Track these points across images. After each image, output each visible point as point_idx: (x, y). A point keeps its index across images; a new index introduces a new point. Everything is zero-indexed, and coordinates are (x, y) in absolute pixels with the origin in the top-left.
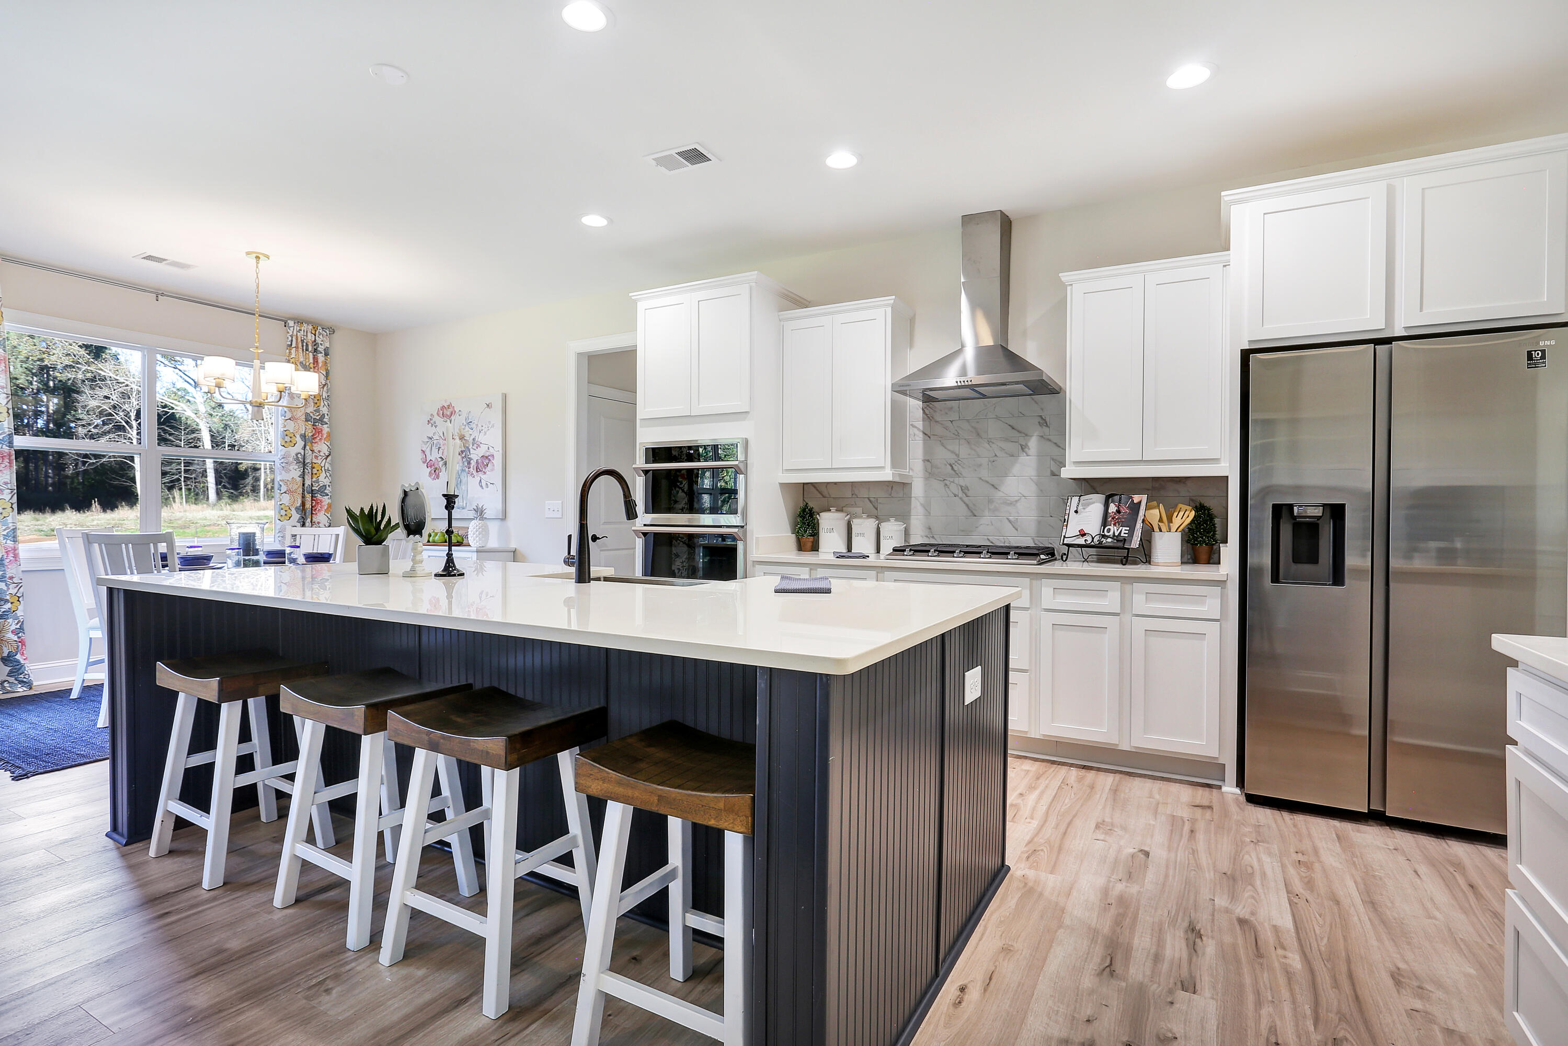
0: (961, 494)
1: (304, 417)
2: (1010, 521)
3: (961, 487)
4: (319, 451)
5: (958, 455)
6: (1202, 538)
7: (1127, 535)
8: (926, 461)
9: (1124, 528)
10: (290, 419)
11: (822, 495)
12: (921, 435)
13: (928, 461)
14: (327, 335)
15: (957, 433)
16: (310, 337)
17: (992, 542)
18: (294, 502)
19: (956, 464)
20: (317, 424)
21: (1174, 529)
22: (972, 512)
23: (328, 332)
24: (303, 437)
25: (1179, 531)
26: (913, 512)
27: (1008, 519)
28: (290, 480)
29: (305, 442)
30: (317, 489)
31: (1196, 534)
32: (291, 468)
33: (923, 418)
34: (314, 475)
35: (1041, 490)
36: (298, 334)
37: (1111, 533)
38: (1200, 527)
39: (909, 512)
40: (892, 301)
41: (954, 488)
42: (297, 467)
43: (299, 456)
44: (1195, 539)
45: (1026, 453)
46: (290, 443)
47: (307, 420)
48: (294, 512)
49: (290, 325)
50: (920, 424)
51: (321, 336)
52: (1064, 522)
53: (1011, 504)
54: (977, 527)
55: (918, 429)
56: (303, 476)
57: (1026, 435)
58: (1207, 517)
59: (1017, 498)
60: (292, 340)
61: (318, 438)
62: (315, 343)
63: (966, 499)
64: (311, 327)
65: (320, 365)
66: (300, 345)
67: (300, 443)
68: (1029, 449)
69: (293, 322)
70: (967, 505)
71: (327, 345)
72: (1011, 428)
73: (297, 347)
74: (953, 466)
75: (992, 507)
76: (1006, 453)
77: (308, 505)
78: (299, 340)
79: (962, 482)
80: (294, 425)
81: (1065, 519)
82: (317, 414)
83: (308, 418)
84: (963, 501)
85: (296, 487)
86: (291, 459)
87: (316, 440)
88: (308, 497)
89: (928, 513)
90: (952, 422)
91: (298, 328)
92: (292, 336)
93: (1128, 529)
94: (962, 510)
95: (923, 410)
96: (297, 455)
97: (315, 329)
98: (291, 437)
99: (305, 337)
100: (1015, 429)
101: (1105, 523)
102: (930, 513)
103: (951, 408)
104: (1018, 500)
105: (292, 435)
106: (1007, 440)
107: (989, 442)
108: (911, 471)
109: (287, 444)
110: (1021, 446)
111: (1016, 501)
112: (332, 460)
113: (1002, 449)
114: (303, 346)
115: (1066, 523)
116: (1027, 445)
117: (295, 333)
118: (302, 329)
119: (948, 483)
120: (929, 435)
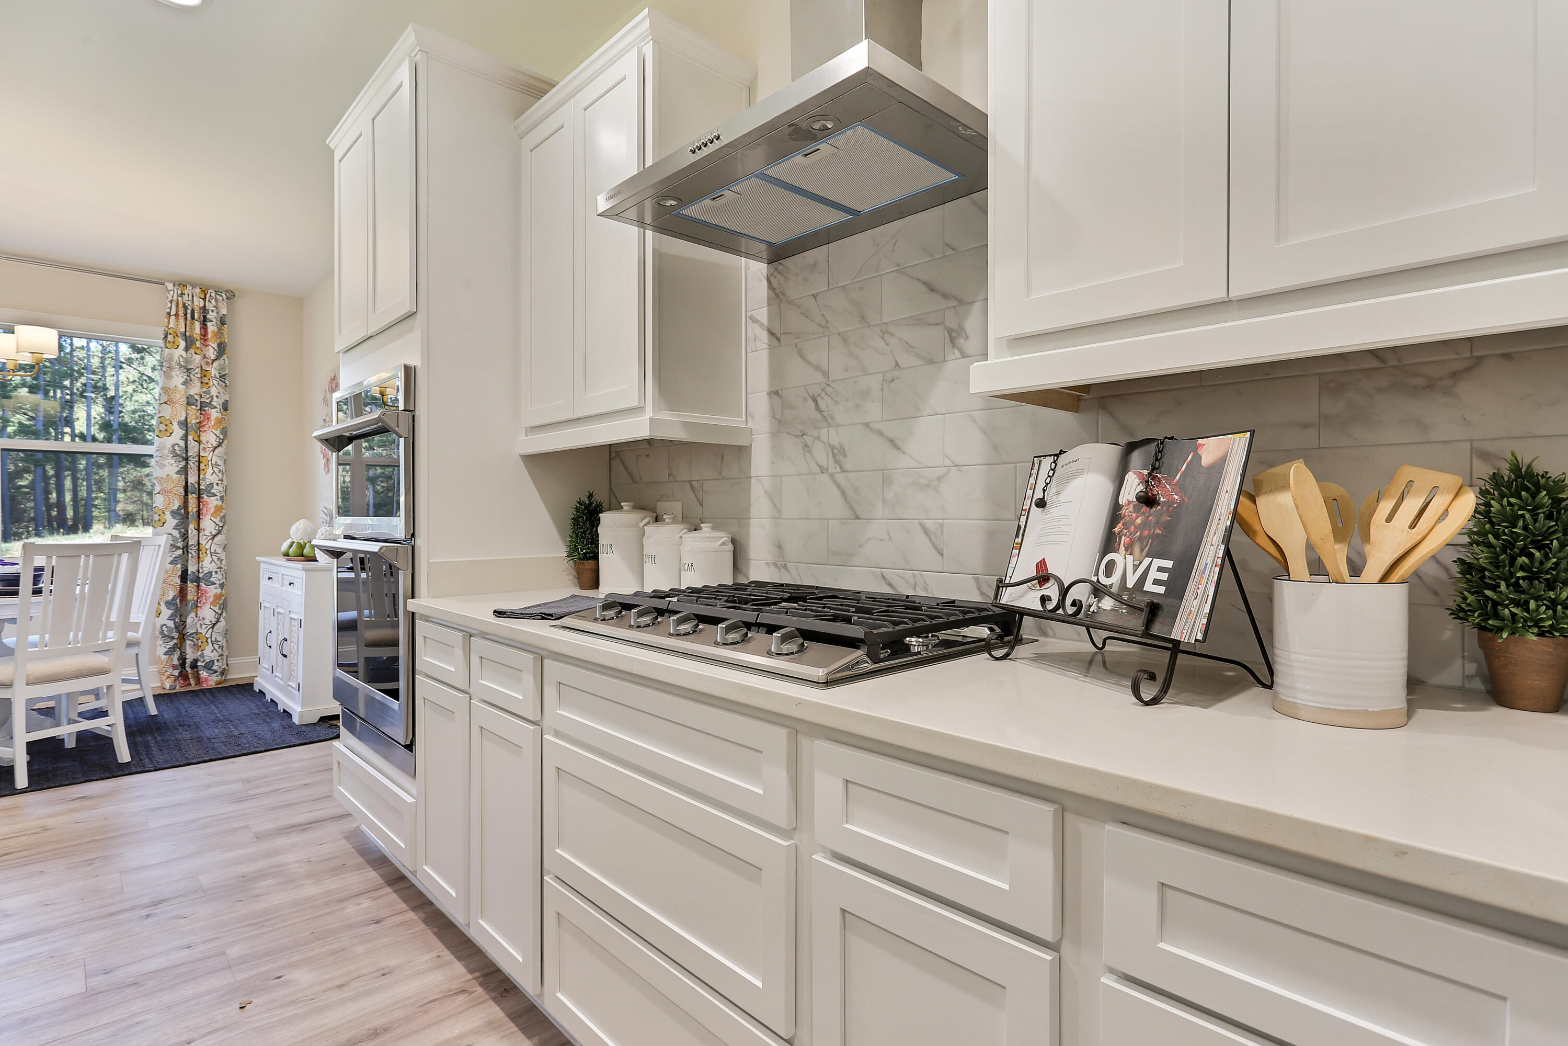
0: (833, 468)
1: (184, 399)
2: (926, 531)
3: (832, 448)
4: (208, 442)
5: (826, 374)
6: (1525, 606)
7: (1161, 590)
8: (774, 393)
9: (1158, 563)
10: (165, 403)
11: (632, 479)
12: (764, 336)
13: (776, 393)
14: (223, 300)
15: (824, 323)
16: (198, 302)
17: (890, 585)
18: (169, 504)
19: (823, 395)
20: (207, 409)
21: (1373, 569)
22: (852, 508)
23: (224, 296)
24: (184, 424)
25: (1395, 577)
26: (754, 511)
27: (921, 524)
28: (164, 477)
29: (187, 430)
30: (204, 488)
31: (1495, 588)
32: (166, 462)
33: (769, 298)
34: (201, 471)
35: (996, 448)
36: (180, 298)
37: (1115, 579)
38: (1513, 560)
39: (748, 509)
40: (647, 24)
41: (821, 455)
42: (173, 461)
43: (176, 447)
44: (1491, 609)
45: (961, 351)
46: (166, 433)
47: (189, 404)
48: (168, 516)
49: (169, 289)
50: (762, 314)
51: (213, 301)
52: (1017, 536)
53: (928, 486)
54: (861, 546)
55: (761, 325)
56: (185, 471)
57: (961, 302)
58: (1549, 517)
59: (941, 471)
60: (171, 307)
61: (207, 426)
62: (204, 309)
63: (840, 477)
64: (198, 290)
65: (209, 336)
66: (181, 312)
67: (178, 432)
68: (967, 338)
69: (172, 285)
70: (843, 493)
71: (224, 311)
72: (924, 289)
73: (177, 315)
74: (819, 399)
75: (890, 495)
76: (918, 356)
77: (192, 508)
78: (181, 305)
79: (833, 436)
80: (170, 411)
81: (1019, 527)
82: (208, 396)
83: (190, 402)
84: (835, 482)
85: (172, 485)
86: (166, 452)
87: (205, 429)
88: (192, 499)
89: (777, 512)
90: (815, 296)
91: (179, 292)
92: (171, 302)
93: (1169, 564)
94: (835, 505)
95: (769, 280)
96: (173, 446)
97: (204, 292)
98: (166, 425)
99: (190, 303)
100: (937, 292)
101: (1109, 544)
102: (779, 511)
103: (815, 265)
104: (944, 476)
105: (168, 423)
106: (918, 321)
107: (885, 333)
108: (749, 419)
109: (162, 433)
110: (950, 331)
111: (939, 479)
112: (226, 453)
113: (909, 347)
114: (186, 315)
115: (1018, 540)
116: (961, 328)
117: (175, 298)
118: (186, 292)
119: (809, 440)
120: (778, 334)
